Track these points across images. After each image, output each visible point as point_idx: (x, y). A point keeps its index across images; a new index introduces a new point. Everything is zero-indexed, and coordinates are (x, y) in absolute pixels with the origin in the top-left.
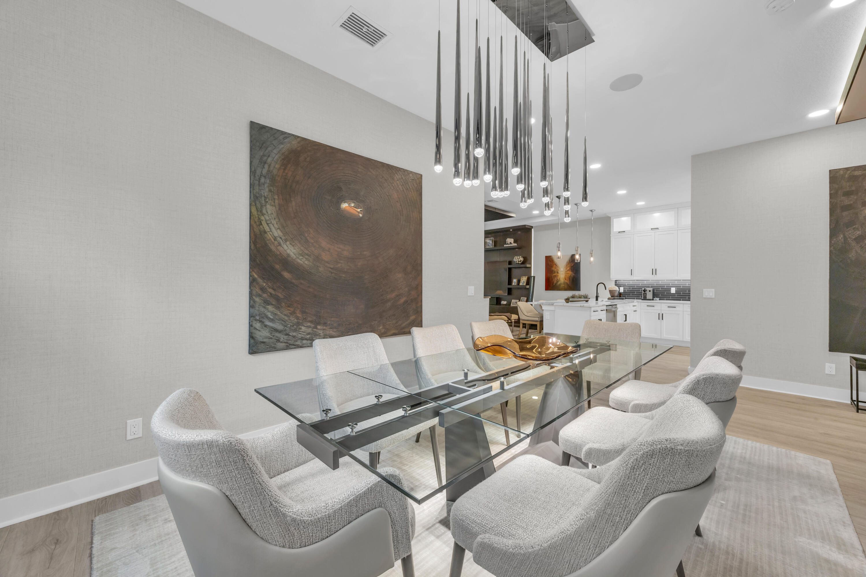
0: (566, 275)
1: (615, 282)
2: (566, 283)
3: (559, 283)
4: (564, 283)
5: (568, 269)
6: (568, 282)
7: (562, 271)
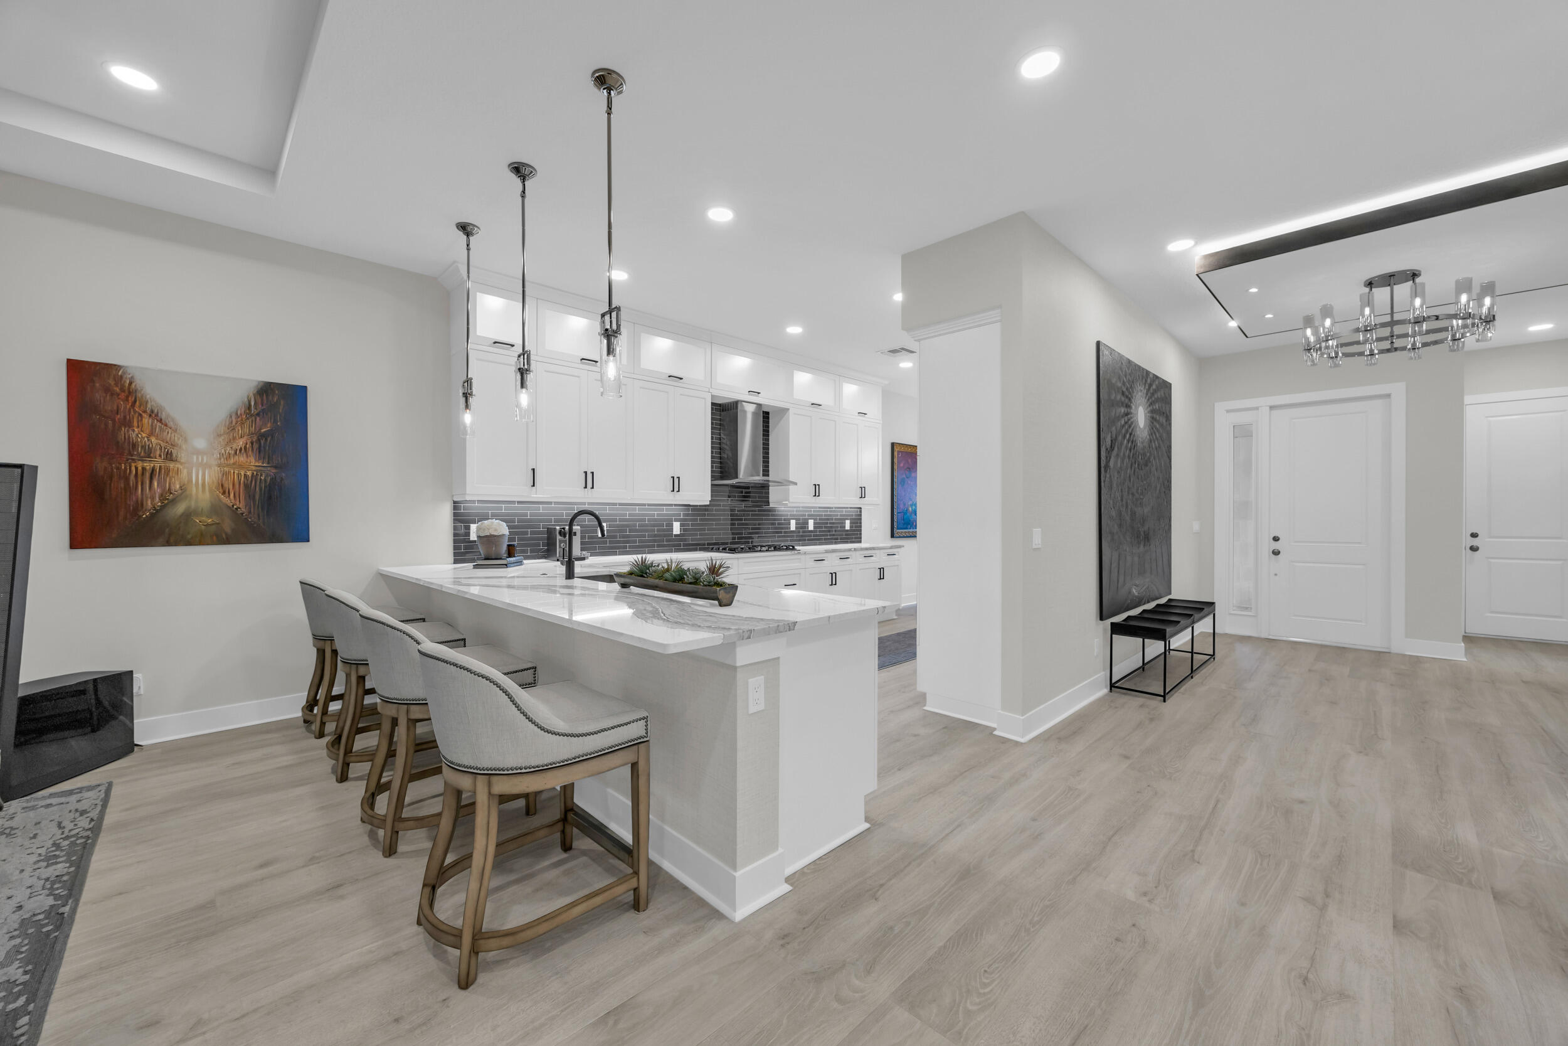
0: (225, 474)
1: (455, 508)
2: (230, 508)
3: (180, 508)
4: (215, 509)
5: (241, 443)
6: (241, 505)
7: (198, 452)
